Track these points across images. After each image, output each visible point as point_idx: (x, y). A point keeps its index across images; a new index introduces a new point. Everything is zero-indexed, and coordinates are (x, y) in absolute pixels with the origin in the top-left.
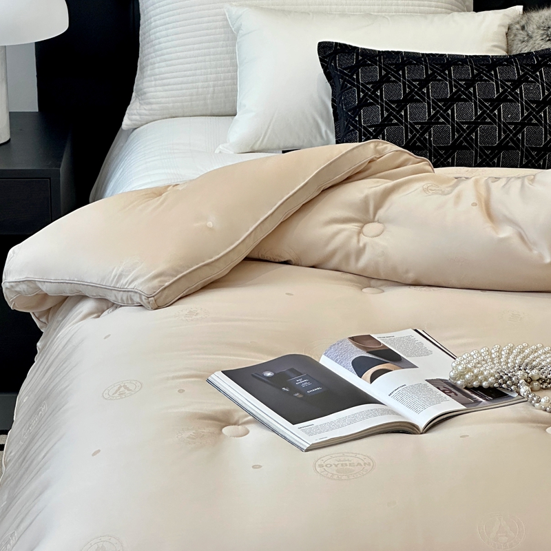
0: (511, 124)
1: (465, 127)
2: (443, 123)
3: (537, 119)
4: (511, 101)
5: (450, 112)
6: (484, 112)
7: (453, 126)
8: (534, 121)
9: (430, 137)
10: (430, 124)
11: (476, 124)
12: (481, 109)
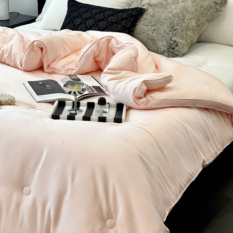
0: (101, 28)
1: (89, 27)
2: (83, 25)
3: (110, 27)
4: (105, 21)
5: (86, 22)
6: (95, 23)
7: (85, 26)
8: (109, 28)
9: (79, 29)
10: (80, 25)
11: (92, 26)
12: (95, 22)
